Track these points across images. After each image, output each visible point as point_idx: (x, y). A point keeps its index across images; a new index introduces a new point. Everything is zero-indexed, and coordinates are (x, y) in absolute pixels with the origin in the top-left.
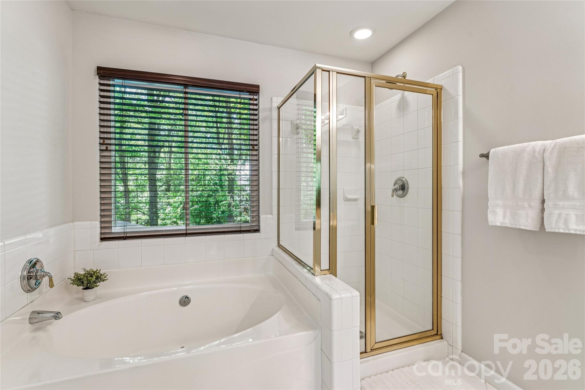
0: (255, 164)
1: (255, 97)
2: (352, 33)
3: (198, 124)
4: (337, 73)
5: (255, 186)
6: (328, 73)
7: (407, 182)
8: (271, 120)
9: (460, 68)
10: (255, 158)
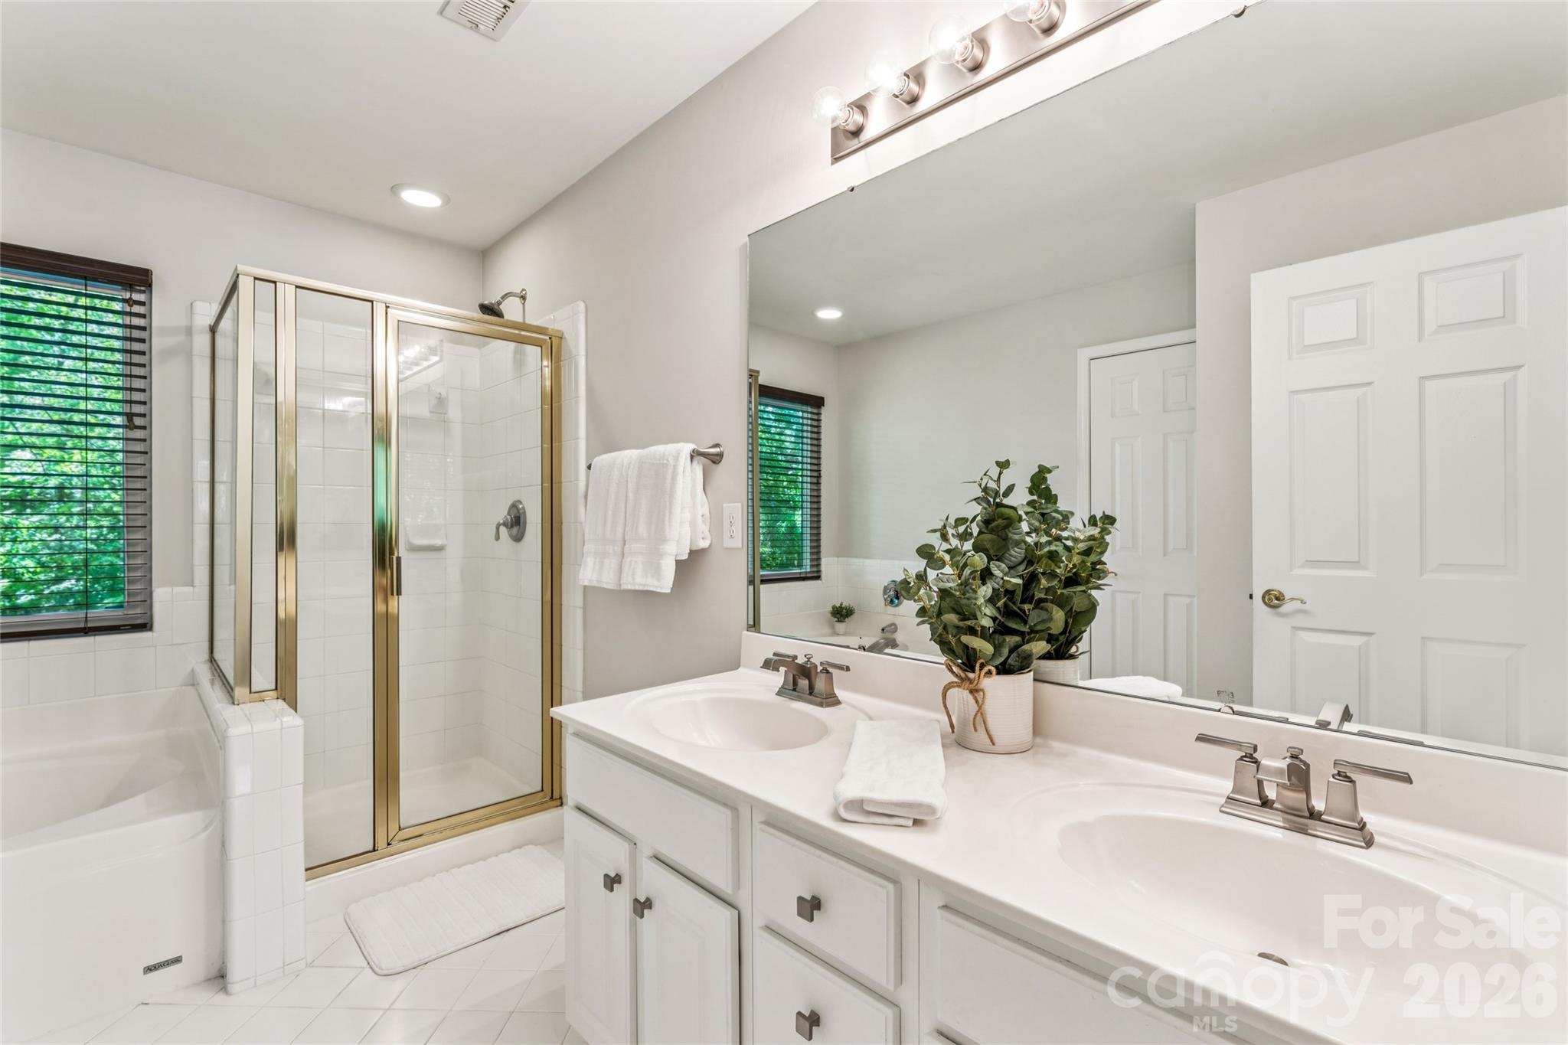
0: (139, 462)
1: (141, 297)
2: (395, 189)
3: (25, 319)
4: (297, 287)
5: (140, 516)
6: (273, 285)
7: (525, 512)
8: (189, 355)
9: (582, 305)
10: (139, 447)
